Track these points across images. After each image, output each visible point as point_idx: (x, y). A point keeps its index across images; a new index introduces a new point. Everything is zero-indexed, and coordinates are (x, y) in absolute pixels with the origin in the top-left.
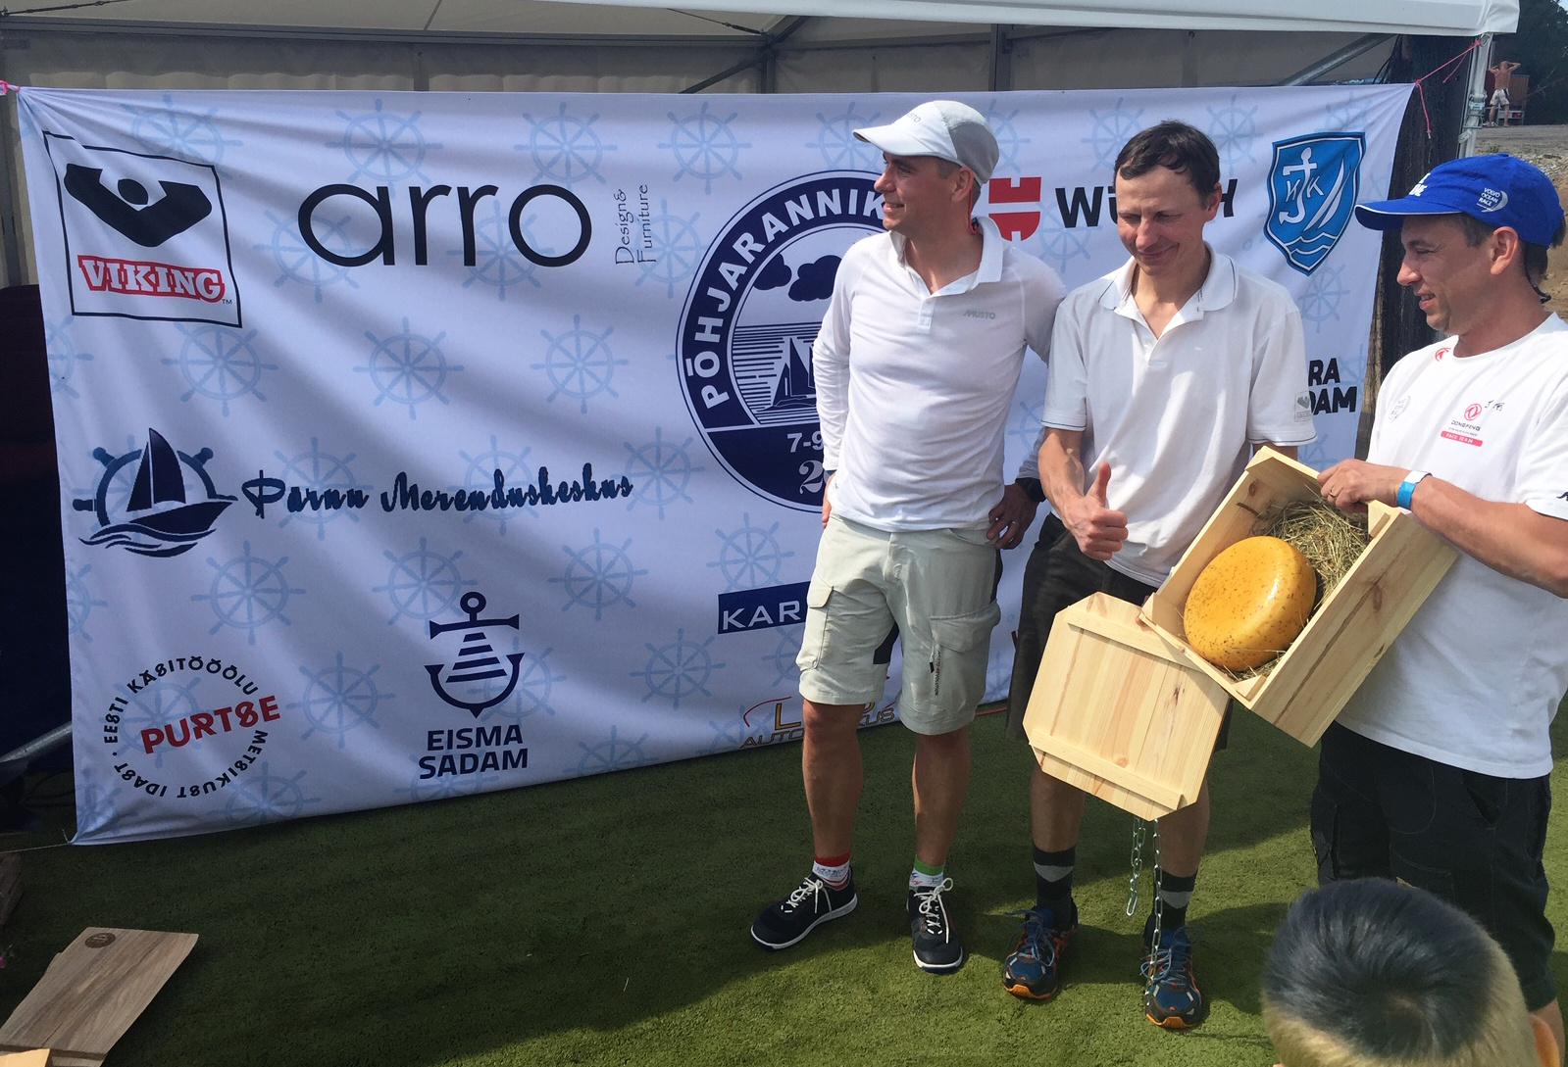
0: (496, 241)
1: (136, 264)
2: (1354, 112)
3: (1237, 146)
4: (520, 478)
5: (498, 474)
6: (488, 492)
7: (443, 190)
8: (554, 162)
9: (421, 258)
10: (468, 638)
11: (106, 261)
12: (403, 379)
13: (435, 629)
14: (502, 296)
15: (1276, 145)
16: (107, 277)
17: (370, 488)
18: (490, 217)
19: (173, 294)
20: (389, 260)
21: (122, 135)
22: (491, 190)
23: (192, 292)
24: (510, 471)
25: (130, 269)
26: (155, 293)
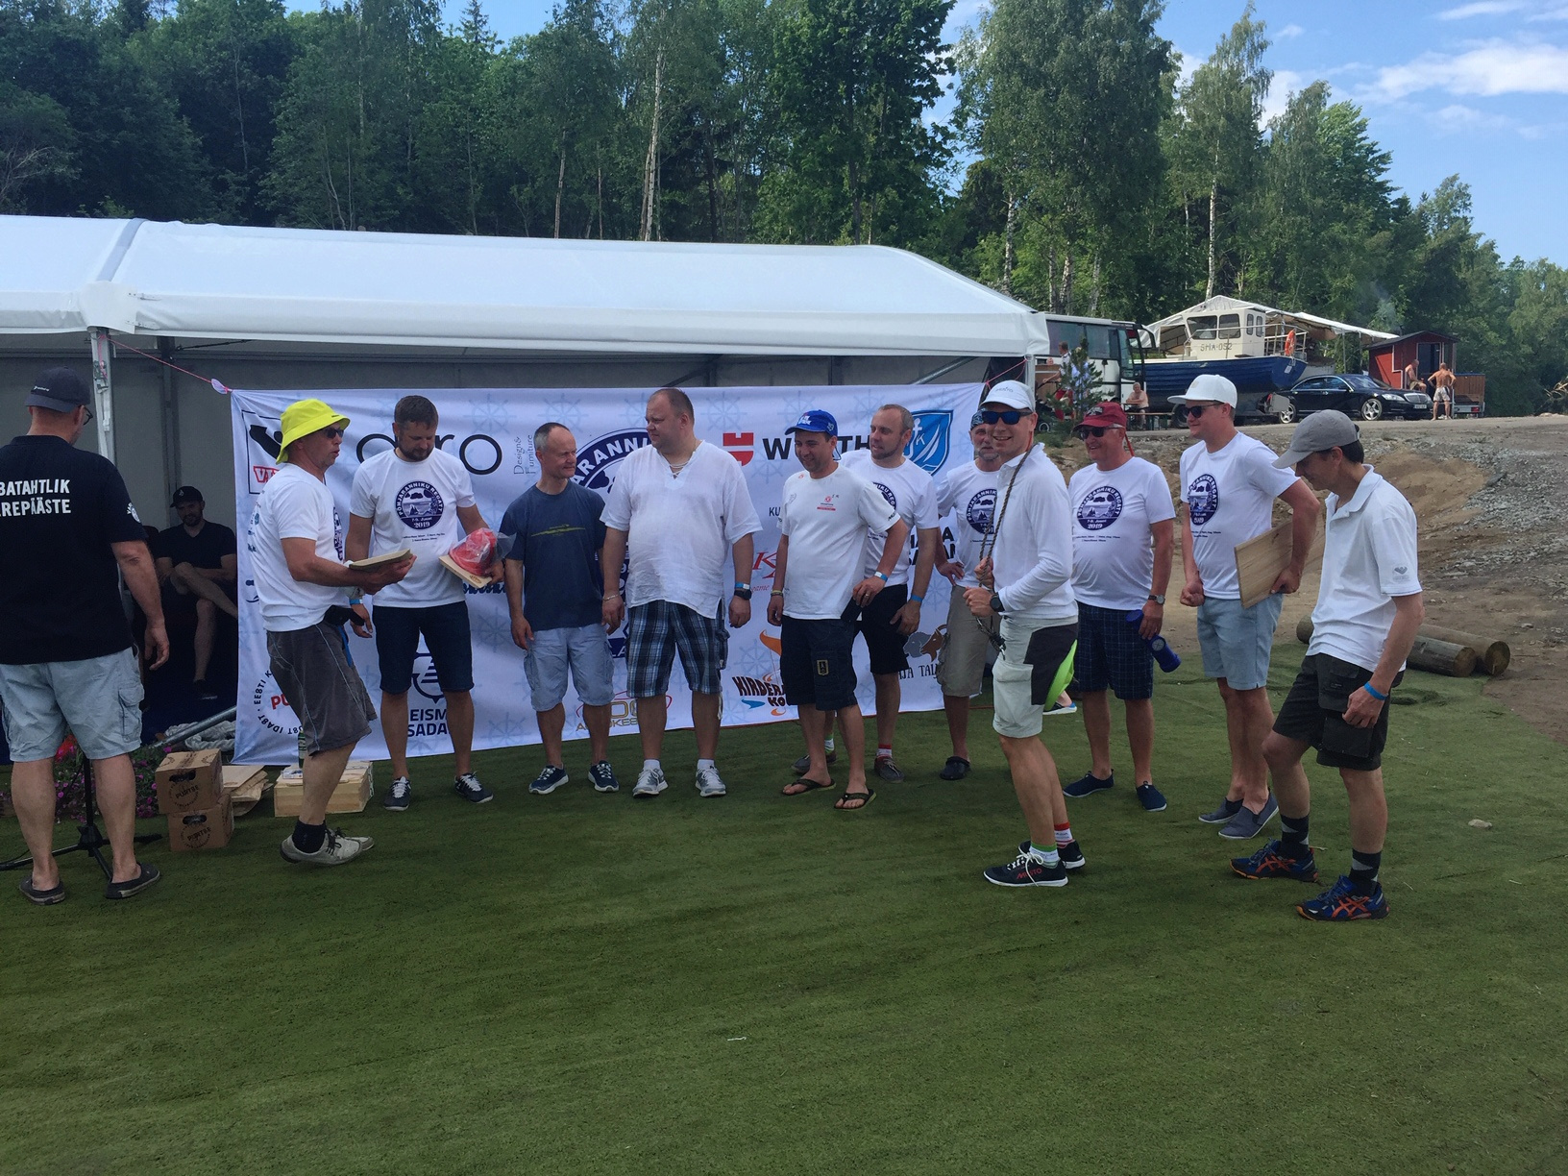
2: (945, 399)
8: (483, 421)
11: (265, 468)
13: (416, 655)
16: (266, 476)
22: (452, 437)
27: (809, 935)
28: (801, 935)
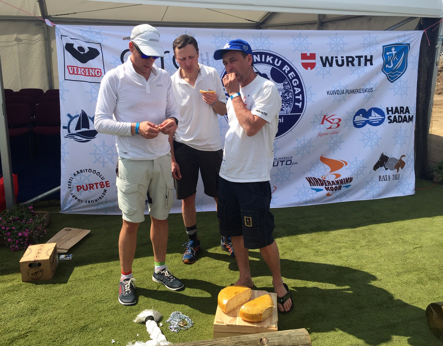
0: (169, 64)
2: (406, 38)
3: (372, 46)
11: (73, 67)
15: (383, 47)
18: (168, 58)
19: (89, 76)
21: (79, 36)
22: (168, 52)
23: (94, 75)
25: (79, 69)
26: (85, 75)
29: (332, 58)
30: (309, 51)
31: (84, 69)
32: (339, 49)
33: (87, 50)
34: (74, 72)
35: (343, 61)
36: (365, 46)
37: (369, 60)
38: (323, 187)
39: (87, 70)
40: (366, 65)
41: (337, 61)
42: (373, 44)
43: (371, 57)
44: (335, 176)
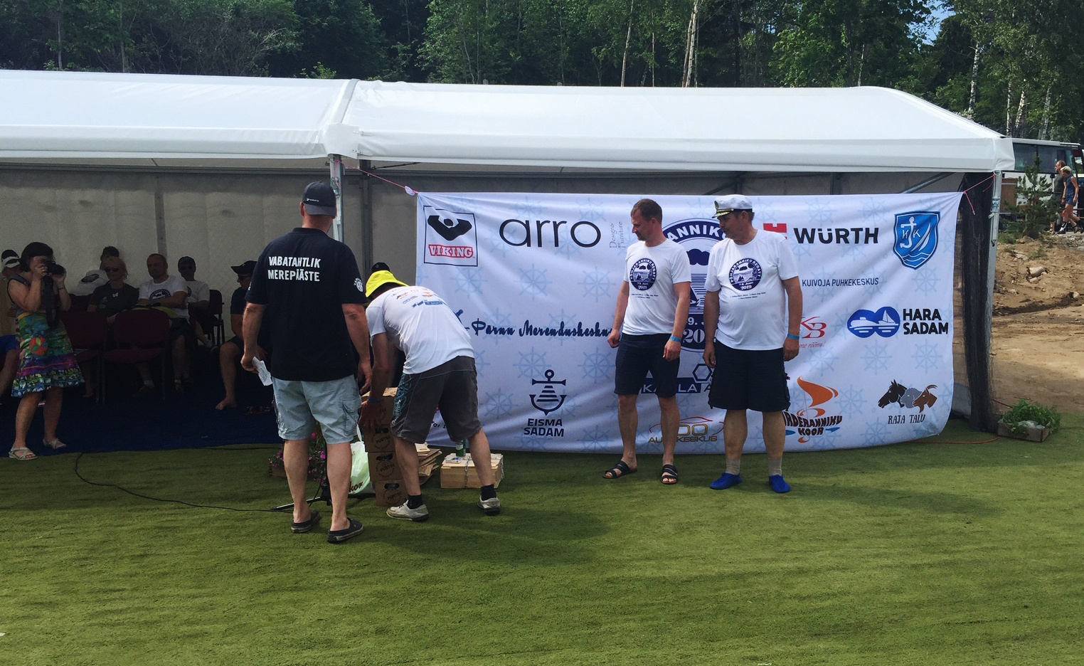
0: (565, 237)
1: (446, 247)
2: (933, 203)
3: (877, 214)
4: (570, 326)
5: (562, 323)
6: (557, 330)
7: (549, 222)
8: (587, 213)
9: (540, 245)
10: (546, 387)
11: (436, 245)
12: (532, 287)
13: (534, 382)
14: (568, 259)
15: (896, 215)
16: (437, 251)
17: (516, 327)
18: (564, 231)
19: (456, 257)
20: (529, 245)
21: (447, 205)
22: (565, 222)
23: (462, 255)
24: (567, 323)
25: (444, 248)
26: (451, 256)
27: (815, 598)
28: (809, 597)
29: (813, 230)
30: (776, 221)
31: (449, 249)
32: (824, 218)
33: (456, 223)
34: (436, 253)
35: (830, 235)
36: (866, 214)
37: (872, 235)
38: (795, 429)
39: (453, 249)
40: (866, 242)
41: (821, 235)
42: (880, 211)
43: (877, 230)
44: (817, 412)
